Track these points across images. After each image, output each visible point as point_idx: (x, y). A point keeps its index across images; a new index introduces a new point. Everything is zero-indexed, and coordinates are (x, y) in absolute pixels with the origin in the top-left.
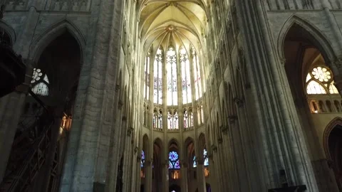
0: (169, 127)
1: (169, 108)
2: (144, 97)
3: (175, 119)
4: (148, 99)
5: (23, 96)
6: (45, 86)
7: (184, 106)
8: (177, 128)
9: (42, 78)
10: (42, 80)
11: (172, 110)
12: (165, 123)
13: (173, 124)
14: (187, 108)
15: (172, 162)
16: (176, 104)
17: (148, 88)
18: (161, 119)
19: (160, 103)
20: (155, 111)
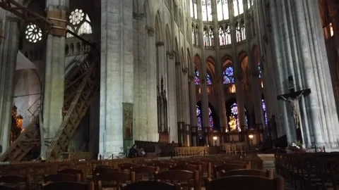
0: (221, 44)
1: (220, 23)
2: (192, 16)
3: (227, 35)
4: (196, 18)
5: (63, 38)
6: (88, 25)
7: (235, 19)
8: (230, 42)
9: (84, 17)
10: (84, 20)
11: (224, 25)
12: (216, 40)
13: (225, 39)
14: (239, 20)
15: (228, 77)
16: (227, 18)
17: (195, 5)
18: (212, 37)
19: (210, 19)
20: (205, 29)
